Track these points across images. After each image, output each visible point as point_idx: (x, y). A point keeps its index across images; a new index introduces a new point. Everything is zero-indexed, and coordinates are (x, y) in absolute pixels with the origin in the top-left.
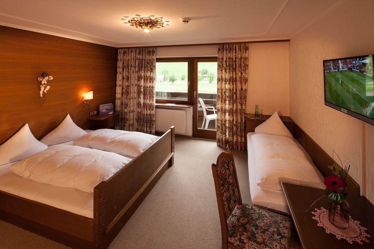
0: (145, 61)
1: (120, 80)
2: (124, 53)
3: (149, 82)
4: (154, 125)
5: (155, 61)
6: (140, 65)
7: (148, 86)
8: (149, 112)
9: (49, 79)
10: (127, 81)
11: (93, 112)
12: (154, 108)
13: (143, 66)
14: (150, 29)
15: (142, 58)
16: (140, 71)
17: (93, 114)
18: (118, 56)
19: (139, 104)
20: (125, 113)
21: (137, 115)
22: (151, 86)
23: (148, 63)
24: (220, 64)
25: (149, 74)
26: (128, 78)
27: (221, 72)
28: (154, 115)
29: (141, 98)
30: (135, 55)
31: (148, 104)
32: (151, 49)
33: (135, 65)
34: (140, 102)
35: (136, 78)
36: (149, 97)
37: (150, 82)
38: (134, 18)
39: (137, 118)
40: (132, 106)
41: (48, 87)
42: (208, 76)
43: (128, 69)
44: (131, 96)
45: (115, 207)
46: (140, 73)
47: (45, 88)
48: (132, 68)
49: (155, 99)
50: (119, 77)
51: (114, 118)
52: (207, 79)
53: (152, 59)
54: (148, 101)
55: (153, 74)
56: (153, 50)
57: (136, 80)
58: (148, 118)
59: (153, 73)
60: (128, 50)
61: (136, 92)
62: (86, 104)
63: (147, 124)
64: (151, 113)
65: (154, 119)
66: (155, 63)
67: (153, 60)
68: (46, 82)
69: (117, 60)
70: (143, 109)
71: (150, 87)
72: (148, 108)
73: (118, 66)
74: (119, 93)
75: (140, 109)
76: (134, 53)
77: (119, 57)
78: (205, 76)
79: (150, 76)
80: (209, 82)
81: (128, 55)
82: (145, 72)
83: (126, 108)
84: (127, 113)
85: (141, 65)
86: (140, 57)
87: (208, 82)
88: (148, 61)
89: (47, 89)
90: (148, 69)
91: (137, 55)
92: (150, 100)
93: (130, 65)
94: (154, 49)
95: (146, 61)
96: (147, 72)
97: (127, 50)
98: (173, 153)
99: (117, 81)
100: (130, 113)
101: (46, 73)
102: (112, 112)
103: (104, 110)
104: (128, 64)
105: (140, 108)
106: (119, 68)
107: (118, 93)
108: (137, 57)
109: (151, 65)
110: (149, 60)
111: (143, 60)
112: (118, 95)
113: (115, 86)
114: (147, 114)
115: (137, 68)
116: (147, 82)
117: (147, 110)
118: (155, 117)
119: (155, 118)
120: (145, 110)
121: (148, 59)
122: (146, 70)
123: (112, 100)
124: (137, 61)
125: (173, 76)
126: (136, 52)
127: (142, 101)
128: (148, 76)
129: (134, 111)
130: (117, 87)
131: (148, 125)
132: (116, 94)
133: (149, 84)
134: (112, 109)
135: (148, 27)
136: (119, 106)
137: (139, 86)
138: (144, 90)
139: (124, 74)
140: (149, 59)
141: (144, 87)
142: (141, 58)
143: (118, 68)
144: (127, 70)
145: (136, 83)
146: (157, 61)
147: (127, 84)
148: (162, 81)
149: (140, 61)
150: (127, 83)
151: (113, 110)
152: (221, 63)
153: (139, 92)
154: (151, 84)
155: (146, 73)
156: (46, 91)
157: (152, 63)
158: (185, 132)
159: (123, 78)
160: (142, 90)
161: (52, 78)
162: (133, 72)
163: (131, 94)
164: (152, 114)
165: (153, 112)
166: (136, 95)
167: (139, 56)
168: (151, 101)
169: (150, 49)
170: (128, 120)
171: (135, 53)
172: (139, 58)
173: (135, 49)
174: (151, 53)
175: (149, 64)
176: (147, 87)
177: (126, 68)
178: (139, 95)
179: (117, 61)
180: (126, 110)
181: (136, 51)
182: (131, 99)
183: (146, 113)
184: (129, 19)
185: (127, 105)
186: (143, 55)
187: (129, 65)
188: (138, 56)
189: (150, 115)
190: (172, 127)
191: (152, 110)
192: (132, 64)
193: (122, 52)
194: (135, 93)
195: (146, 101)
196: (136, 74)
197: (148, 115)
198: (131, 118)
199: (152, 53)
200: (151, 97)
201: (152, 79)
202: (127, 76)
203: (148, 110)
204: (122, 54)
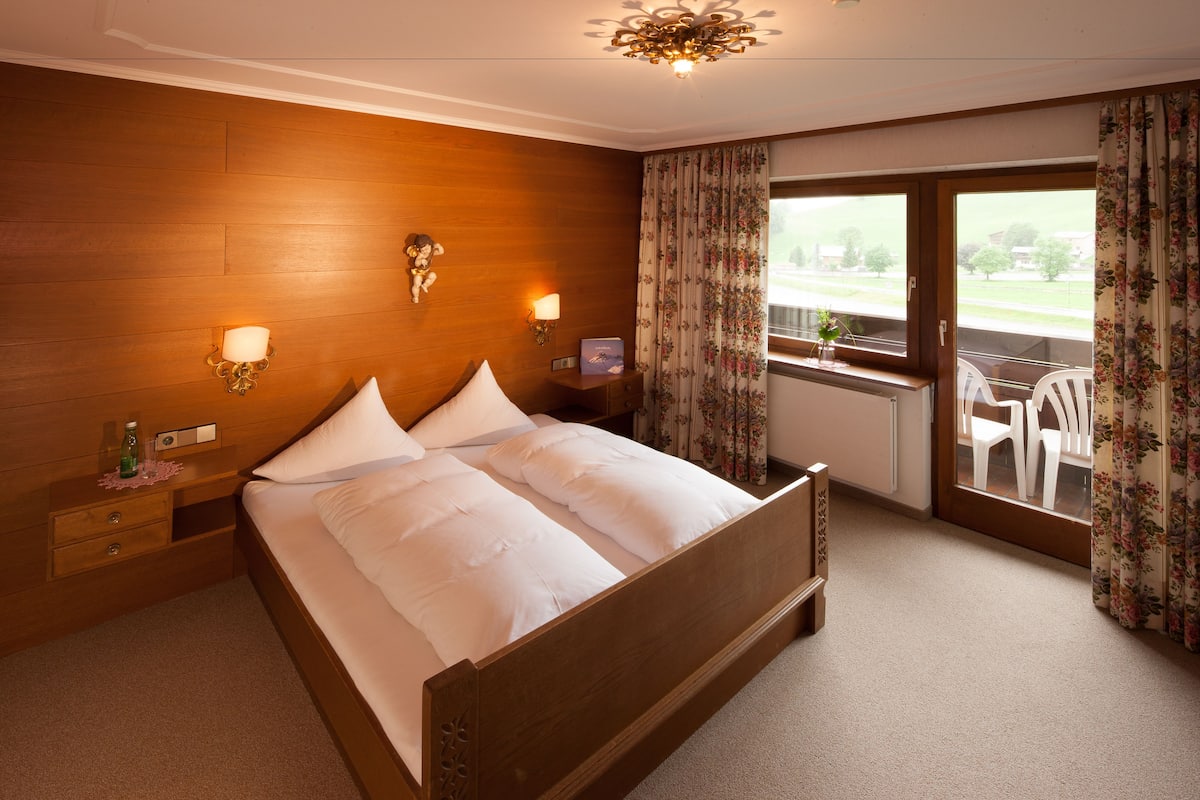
0: (729, 194)
1: (650, 262)
2: (664, 168)
3: (742, 271)
4: (763, 438)
5: (768, 192)
6: (711, 208)
7: (738, 287)
8: (742, 384)
9: (432, 251)
10: (671, 266)
11: (562, 360)
12: (763, 373)
13: (724, 212)
14: (693, 59)
15: (721, 185)
16: (713, 230)
17: (562, 367)
18: (645, 180)
19: (709, 351)
20: (663, 374)
21: (702, 389)
22: (752, 288)
23: (740, 201)
24: (1113, 196)
25: (741, 242)
26: (674, 254)
27: (1119, 237)
28: (761, 397)
29: (714, 329)
30: (696, 174)
31: (741, 353)
32: (751, 151)
33: (695, 210)
34: (711, 343)
35: (700, 255)
36: (742, 329)
37: (747, 272)
38: (625, 22)
39: (703, 398)
40: (686, 354)
41: (433, 276)
42: (1039, 255)
43: (674, 224)
44: (683, 319)
45: (520, 774)
46: (713, 238)
47: (424, 279)
48: (686, 219)
49: (765, 335)
50: (647, 250)
51: (626, 389)
52: (1031, 265)
53: (753, 187)
54: (740, 342)
55: (758, 242)
56: (757, 151)
57: (699, 262)
58: (740, 404)
59: (758, 237)
60: (674, 156)
61: (699, 306)
62: (540, 332)
63: (734, 428)
64: (752, 390)
65: (762, 411)
66: (767, 201)
67: (757, 188)
68: (425, 262)
69: (639, 193)
70: (724, 370)
71: (746, 289)
72: (739, 368)
73: (643, 214)
74: (647, 306)
75: (711, 368)
76: (692, 167)
77: (646, 184)
78: (1024, 254)
79: (746, 251)
80: (1041, 278)
81: (673, 176)
82: (729, 236)
83: (666, 358)
84: (669, 376)
85: (714, 210)
86: (712, 180)
87: (1037, 276)
88: (741, 193)
89: (429, 282)
90: (738, 225)
91: (702, 171)
92: (746, 339)
93: (679, 211)
94: (763, 148)
95: (732, 193)
96: (736, 236)
97: (670, 159)
98: (818, 581)
99: (640, 265)
100: (679, 377)
101: (424, 235)
102: (618, 365)
103: (595, 359)
104: (675, 206)
105: (713, 363)
106: (647, 219)
107: (644, 304)
108: (702, 180)
109: (750, 210)
110: (744, 191)
111: (721, 190)
112: (644, 312)
113: (635, 279)
114: (735, 390)
115: (701, 220)
116: (736, 270)
117: (735, 373)
118: (769, 406)
119: (765, 410)
120: (730, 373)
121: (738, 188)
122: (734, 226)
123: (624, 325)
124: (702, 195)
125: (878, 250)
126: (699, 165)
127: (719, 338)
128: (739, 248)
129: (693, 371)
130: (639, 285)
131: (740, 432)
132: (638, 308)
133: (741, 280)
134: (618, 357)
135: (687, 51)
136: (646, 350)
137: (710, 284)
138: (726, 300)
139: (663, 238)
140: (742, 187)
141: (727, 291)
142: (714, 185)
143: (642, 222)
144: (671, 226)
145: (699, 272)
146: (774, 195)
147: (669, 274)
148: (839, 267)
149: (712, 195)
150: (669, 271)
151: (621, 362)
152: (1119, 191)
153: (709, 308)
154: (752, 280)
155: (733, 240)
156: (428, 289)
157: (754, 201)
158: (894, 488)
159: (659, 256)
160: (720, 300)
161: (441, 250)
162: (690, 234)
163: (684, 310)
164: (754, 393)
165: (759, 385)
166: (698, 316)
167: (708, 176)
168: (750, 344)
169: (748, 150)
170: (673, 401)
171: (696, 168)
172: (707, 184)
173: (696, 155)
174: (752, 165)
175: (743, 204)
176: (737, 290)
177: (667, 220)
178: (707, 316)
179: (641, 196)
180: (666, 366)
181: (700, 160)
182: (683, 330)
183: (731, 385)
184: (611, 29)
185: (671, 346)
186: (722, 174)
187: (675, 211)
188: (706, 178)
189: (748, 396)
190: (816, 468)
191: (756, 377)
192: (686, 206)
193: (657, 166)
194: (695, 308)
195: (731, 341)
196: (701, 241)
197: (739, 393)
198: (683, 394)
199: (755, 163)
200: (752, 328)
201: (753, 263)
202: (669, 247)
203: (739, 374)
204: (656, 173)
